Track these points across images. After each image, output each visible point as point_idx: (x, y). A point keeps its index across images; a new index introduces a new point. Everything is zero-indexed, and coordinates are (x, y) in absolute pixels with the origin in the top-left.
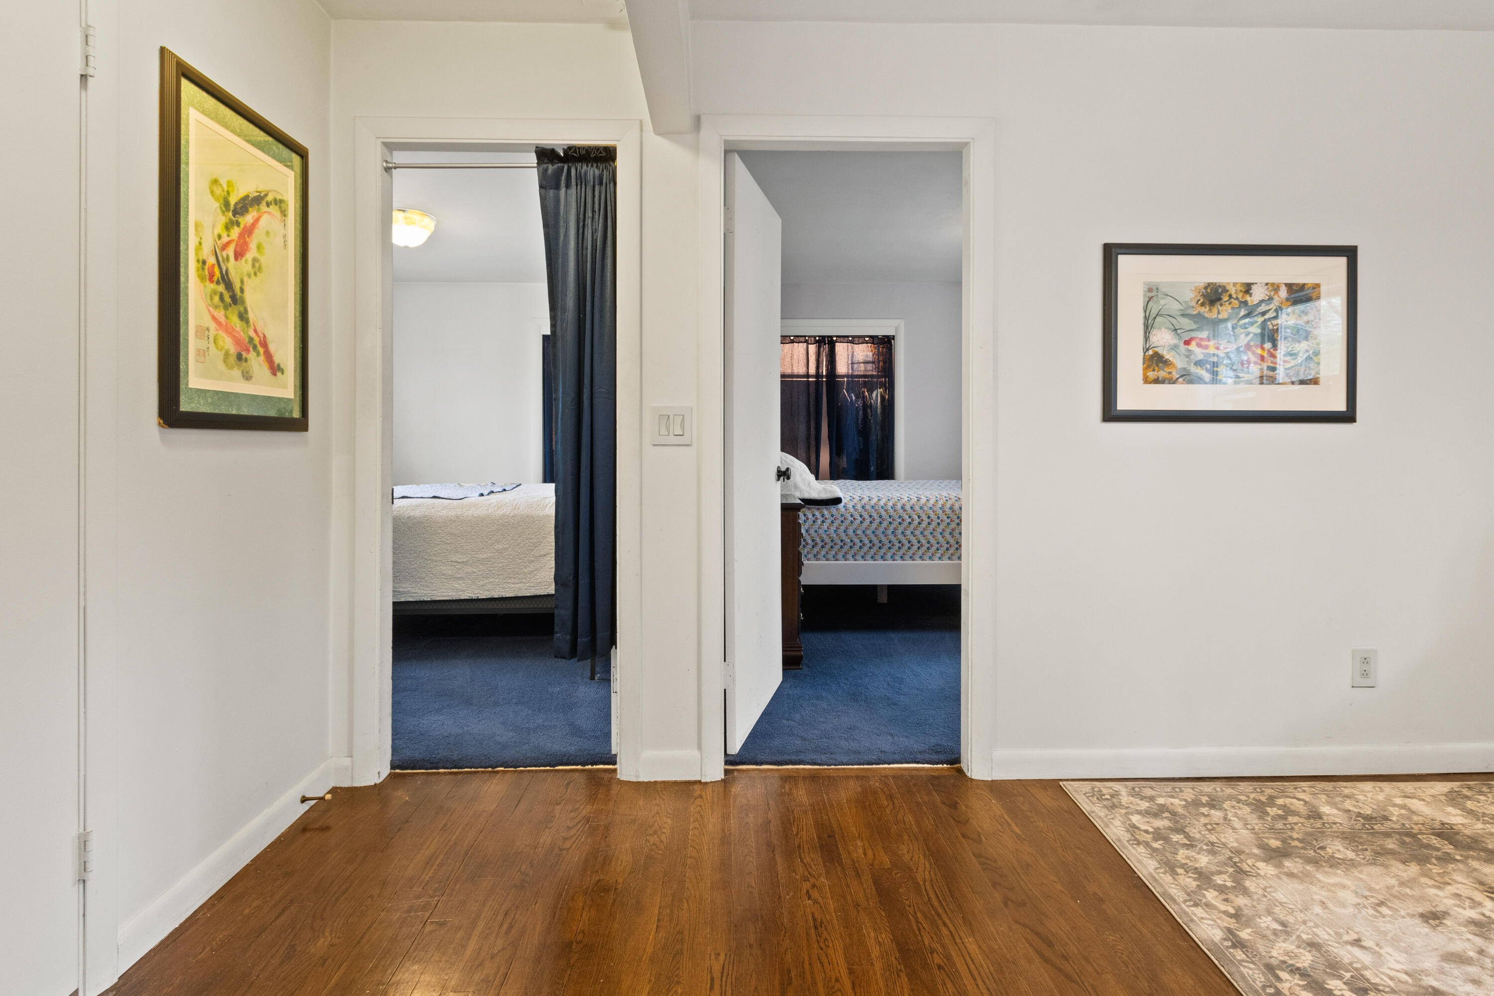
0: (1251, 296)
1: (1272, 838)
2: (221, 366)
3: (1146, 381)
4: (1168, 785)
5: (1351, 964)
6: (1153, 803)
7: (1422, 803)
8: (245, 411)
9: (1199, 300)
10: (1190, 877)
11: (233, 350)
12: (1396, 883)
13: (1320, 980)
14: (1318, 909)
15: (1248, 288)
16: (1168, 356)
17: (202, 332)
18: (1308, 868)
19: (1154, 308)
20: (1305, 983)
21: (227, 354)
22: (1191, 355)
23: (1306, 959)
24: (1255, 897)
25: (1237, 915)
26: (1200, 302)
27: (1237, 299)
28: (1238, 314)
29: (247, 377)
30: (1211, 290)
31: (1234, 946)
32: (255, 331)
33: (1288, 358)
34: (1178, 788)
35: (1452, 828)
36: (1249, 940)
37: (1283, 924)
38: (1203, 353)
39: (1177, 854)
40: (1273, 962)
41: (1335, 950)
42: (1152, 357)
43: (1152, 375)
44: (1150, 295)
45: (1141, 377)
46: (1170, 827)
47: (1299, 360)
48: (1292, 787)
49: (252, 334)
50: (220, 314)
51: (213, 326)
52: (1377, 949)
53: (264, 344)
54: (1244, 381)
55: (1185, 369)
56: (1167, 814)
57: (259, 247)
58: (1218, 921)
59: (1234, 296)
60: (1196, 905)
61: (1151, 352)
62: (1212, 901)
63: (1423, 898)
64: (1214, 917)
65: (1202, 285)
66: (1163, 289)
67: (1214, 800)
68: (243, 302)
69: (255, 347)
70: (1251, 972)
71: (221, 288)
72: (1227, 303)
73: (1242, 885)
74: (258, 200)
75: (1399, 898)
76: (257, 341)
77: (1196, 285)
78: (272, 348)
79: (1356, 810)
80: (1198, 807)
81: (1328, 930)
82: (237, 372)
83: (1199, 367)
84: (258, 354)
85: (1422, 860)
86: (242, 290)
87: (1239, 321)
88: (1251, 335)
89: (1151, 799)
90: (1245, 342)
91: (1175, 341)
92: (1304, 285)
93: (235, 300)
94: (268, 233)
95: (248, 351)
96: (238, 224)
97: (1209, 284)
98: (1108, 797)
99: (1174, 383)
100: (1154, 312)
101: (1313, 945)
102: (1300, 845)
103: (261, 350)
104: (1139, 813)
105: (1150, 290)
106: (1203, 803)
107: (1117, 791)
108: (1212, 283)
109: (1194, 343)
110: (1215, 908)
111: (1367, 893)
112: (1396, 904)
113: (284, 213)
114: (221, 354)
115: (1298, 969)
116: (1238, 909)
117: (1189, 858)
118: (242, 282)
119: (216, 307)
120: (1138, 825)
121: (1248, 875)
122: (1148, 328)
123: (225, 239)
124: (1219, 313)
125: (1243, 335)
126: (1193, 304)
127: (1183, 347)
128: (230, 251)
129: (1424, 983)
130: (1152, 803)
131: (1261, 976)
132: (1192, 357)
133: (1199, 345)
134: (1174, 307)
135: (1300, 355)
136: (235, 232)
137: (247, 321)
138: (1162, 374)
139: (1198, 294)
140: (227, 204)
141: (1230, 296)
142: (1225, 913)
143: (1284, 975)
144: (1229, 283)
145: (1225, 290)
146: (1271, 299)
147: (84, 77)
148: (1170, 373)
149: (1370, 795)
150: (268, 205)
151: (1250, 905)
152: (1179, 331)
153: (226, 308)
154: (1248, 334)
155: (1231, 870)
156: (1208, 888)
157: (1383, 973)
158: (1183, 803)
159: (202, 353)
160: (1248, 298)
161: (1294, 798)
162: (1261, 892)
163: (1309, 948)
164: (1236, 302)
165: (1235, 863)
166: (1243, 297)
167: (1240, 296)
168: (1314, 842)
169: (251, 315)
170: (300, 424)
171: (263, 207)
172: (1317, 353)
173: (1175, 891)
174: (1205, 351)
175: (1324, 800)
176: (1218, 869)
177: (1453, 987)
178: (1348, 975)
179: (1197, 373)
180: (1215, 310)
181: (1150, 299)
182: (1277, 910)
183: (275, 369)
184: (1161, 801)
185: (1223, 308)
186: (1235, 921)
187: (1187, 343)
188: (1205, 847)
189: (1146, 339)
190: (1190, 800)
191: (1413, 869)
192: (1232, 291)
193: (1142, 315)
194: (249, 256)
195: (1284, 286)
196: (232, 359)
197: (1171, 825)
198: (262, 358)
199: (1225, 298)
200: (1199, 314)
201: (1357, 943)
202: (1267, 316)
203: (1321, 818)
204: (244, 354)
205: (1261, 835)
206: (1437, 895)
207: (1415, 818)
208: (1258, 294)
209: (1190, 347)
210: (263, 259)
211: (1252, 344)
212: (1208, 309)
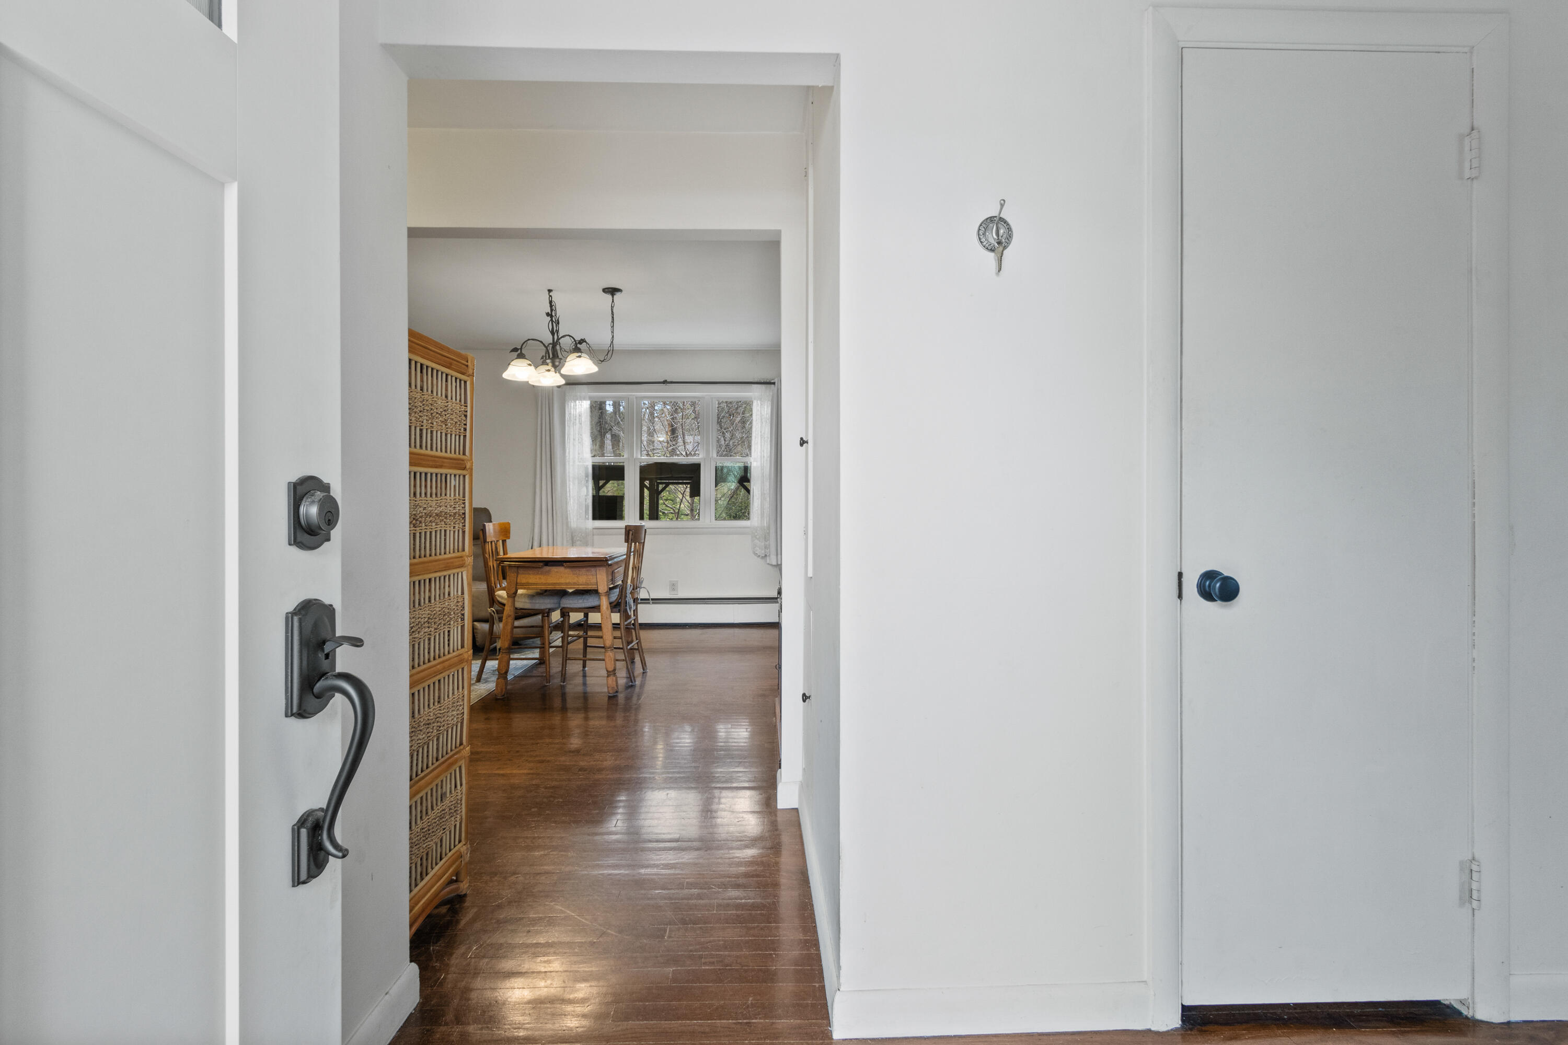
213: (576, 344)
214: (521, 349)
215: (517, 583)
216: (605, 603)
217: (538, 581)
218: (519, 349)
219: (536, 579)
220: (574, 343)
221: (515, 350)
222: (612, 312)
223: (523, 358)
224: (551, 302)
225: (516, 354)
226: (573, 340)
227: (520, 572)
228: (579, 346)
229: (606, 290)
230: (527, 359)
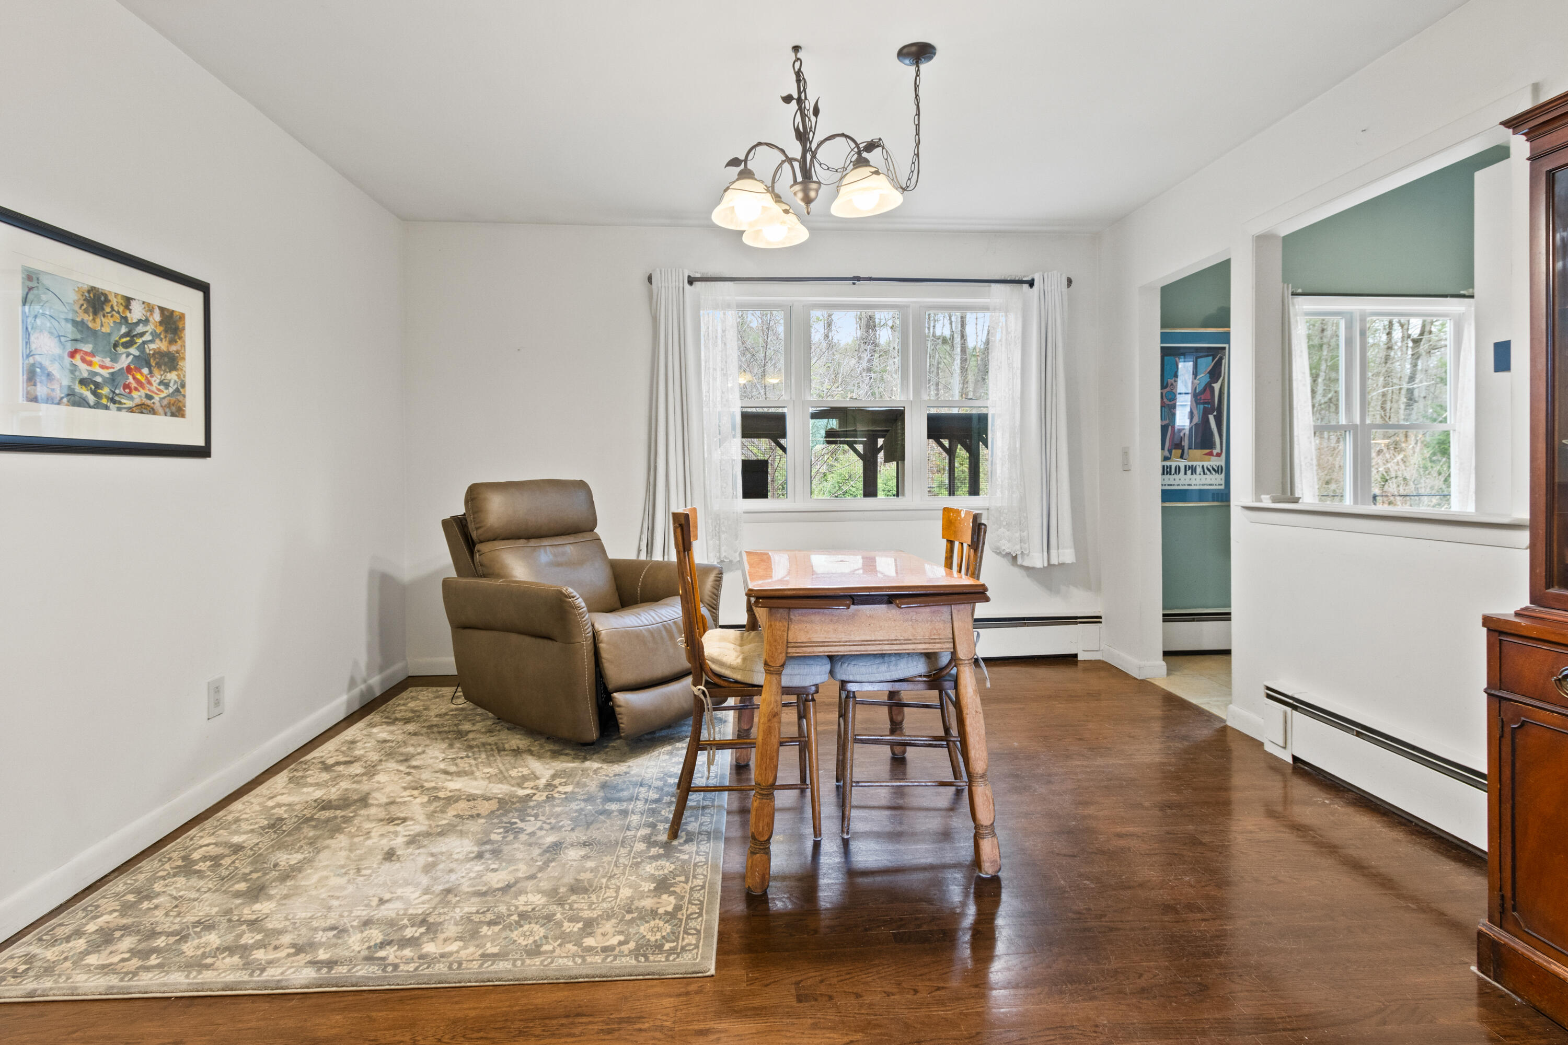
0: (130, 313)
1: (235, 883)
3: (29, 398)
4: (73, 911)
5: (398, 915)
6: (87, 935)
7: (284, 796)
9: (82, 305)
10: (223, 958)
12: (347, 852)
13: (400, 937)
14: (335, 903)
15: (127, 302)
16: (50, 368)
18: (288, 884)
19: (35, 303)
20: (396, 947)
22: (75, 371)
23: (376, 935)
24: (290, 929)
25: (299, 949)
26: (83, 308)
27: (118, 312)
28: (119, 330)
30: (94, 296)
31: (330, 969)
33: (162, 387)
34: (91, 905)
35: (324, 801)
36: (331, 956)
37: (333, 928)
38: (88, 370)
39: (184, 953)
40: (365, 953)
41: (380, 915)
42: (34, 364)
43: (34, 389)
44: (30, 285)
45: (23, 390)
46: (139, 940)
47: (170, 390)
48: (188, 840)
52: (394, 895)
54: (125, 408)
55: (68, 387)
56: (117, 934)
58: (295, 964)
59: (115, 308)
60: (263, 970)
61: (31, 360)
62: (268, 957)
63: (371, 851)
64: (288, 964)
65: (86, 288)
66: (44, 280)
67: (142, 892)
70: (364, 971)
72: (109, 315)
73: (268, 930)
75: (362, 860)
77: (80, 285)
79: (257, 826)
80: (137, 907)
81: (358, 908)
83: (84, 387)
85: (339, 830)
87: (120, 338)
88: (131, 357)
89: (78, 933)
91: (57, 351)
92: (173, 311)
97: (92, 288)
98: (24, 967)
99: (59, 402)
100: (35, 309)
101: (367, 923)
102: (259, 874)
104: (87, 953)
105: (30, 278)
106: (135, 902)
107: (26, 955)
108: (95, 288)
110: (279, 960)
111: (343, 871)
112: (365, 864)
115: (382, 943)
116: (293, 945)
117: (198, 947)
120: (107, 962)
121: (261, 920)
122: (29, 328)
124: (101, 325)
125: (124, 356)
126: (77, 307)
129: (437, 892)
130: (85, 936)
131: (372, 967)
132: (77, 373)
134: (54, 305)
135: (171, 384)
138: (44, 390)
139: (81, 297)
141: (112, 308)
142: (288, 955)
143: (381, 954)
144: (110, 292)
145: (107, 300)
146: (147, 320)
148: (51, 387)
149: (248, 811)
151: (295, 937)
152: (62, 339)
154: (128, 355)
155: (244, 927)
156: (250, 953)
157: (416, 904)
158: (116, 914)
160: (128, 314)
161: (201, 847)
162: (288, 923)
163: (368, 928)
164: (118, 315)
165: (238, 920)
166: (124, 312)
167: (121, 310)
168: (266, 866)
172: (183, 385)
173: (232, 976)
174: (89, 368)
175: (226, 834)
176: (233, 934)
177: (448, 882)
178: (405, 921)
179: (82, 394)
180: (98, 321)
181: (30, 289)
182: (315, 924)
184: (91, 927)
185: (106, 320)
186: (304, 955)
188: (198, 929)
189: (28, 343)
190: (118, 908)
191: (342, 840)
192: (114, 301)
195: (157, 308)
197: (138, 937)
199: (108, 309)
200: (82, 322)
201: (382, 901)
202: (144, 338)
203: (244, 847)
205: (223, 889)
206: (374, 843)
207: (297, 807)
208: (136, 312)
211: (132, 366)
212: (91, 318)
213: (859, 153)
214: (746, 160)
215: (788, 642)
216: (969, 679)
217: (833, 637)
218: (742, 161)
219: (828, 632)
220: (856, 150)
221: (734, 162)
222: (917, 96)
223: (749, 178)
224: (798, 74)
225: (737, 170)
226: (853, 145)
227: (792, 617)
228: (865, 155)
229: (905, 51)
230: (756, 180)
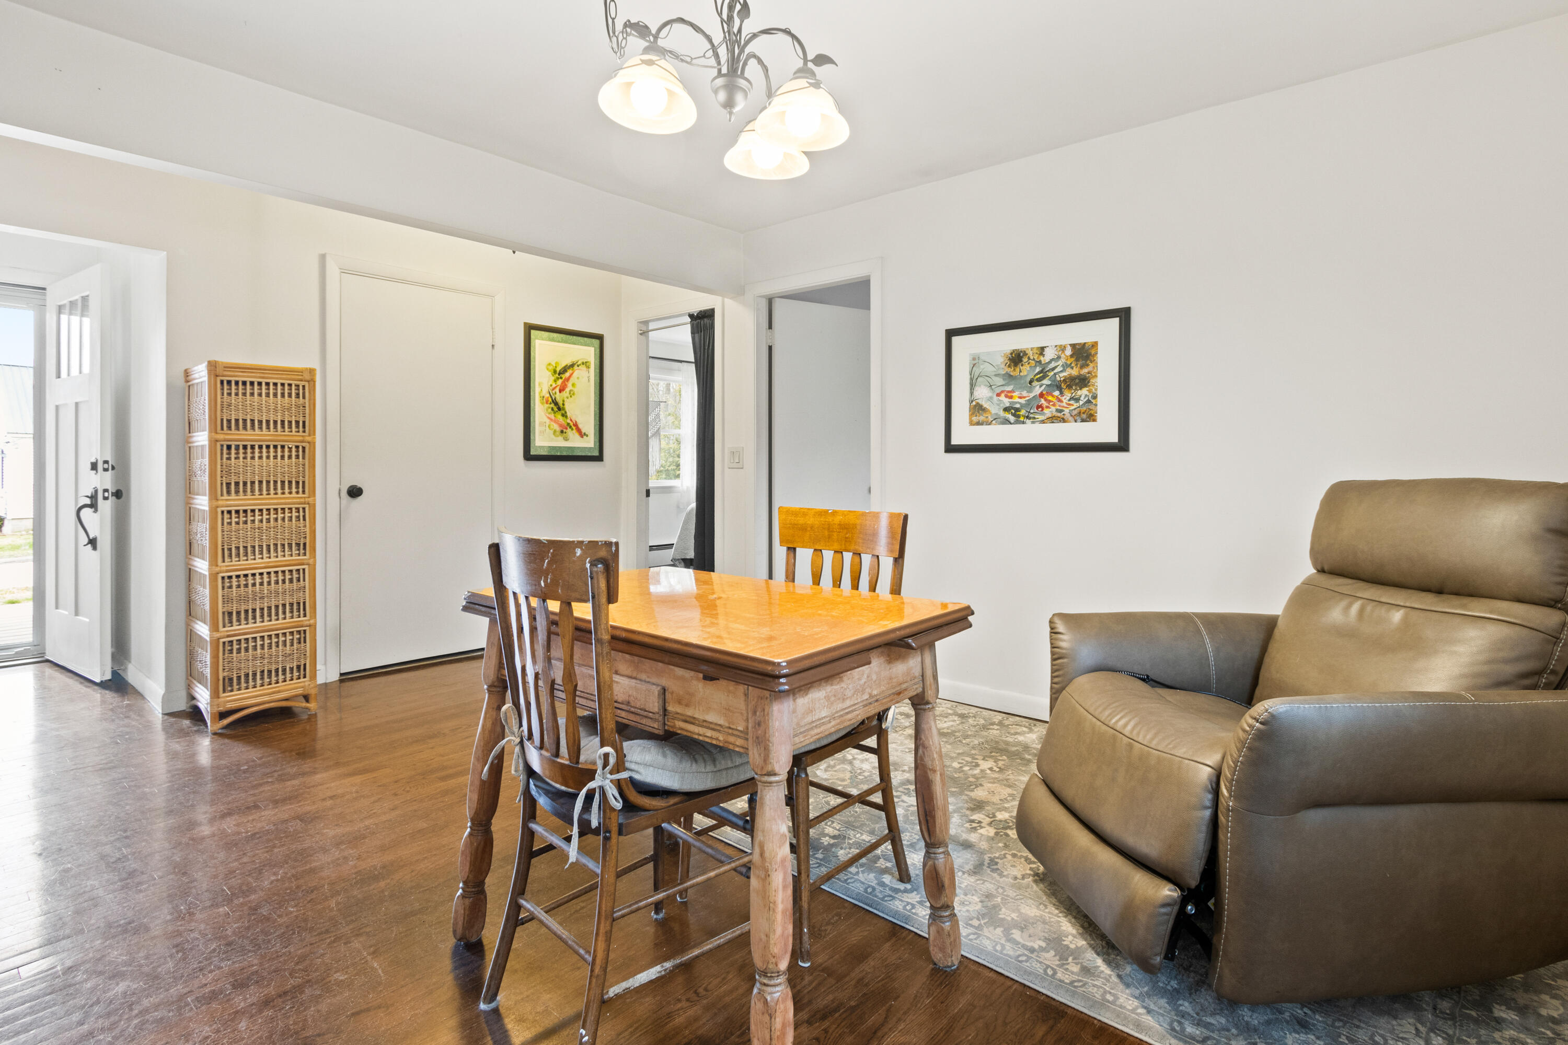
0: (1044, 357)
2: (553, 436)
3: (972, 423)
8: (565, 454)
9: (1007, 363)
11: (558, 429)
15: (1042, 349)
16: (985, 405)
17: (541, 424)
19: (977, 371)
21: (555, 431)
22: (1002, 404)
26: (1007, 365)
27: (1034, 359)
28: (1035, 371)
29: (566, 439)
30: (1015, 355)
32: (571, 420)
33: (1072, 402)
38: (1010, 402)
42: (975, 406)
43: (975, 419)
44: (974, 362)
45: (968, 421)
47: (1081, 403)
49: (569, 421)
50: (552, 416)
51: (548, 421)
53: (576, 425)
54: (1039, 421)
55: (996, 414)
57: (573, 385)
59: (1032, 358)
61: (974, 403)
65: (1009, 352)
66: (982, 358)
68: (564, 409)
69: (570, 427)
71: (553, 405)
72: (1027, 363)
74: (572, 366)
76: (571, 424)
77: (1005, 352)
78: (580, 426)
82: (561, 438)
83: (1006, 412)
84: (572, 429)
86: (563, 404)
87: (1035, 376)
88: (1044, 386)
90: (1039, 392)
91: (990, 394)
92: (1085, 343)
93: (559, 409)
94: (578, 378)
95: (567, 429)
96: (561, 378)
97: (1014, 351)
99: (990, 424)
100: (976, 375)
103: (574, 428)
105: (974, 359)
108: (1016, 350)
109: (1003, 395)
113: (588, 367)
114: (552, 432)
118: (563, 401)
119: (550, 413)
122: (972, 386)
123: (554, 385)
124: (1020, 371)
125: (1038, 387)
126: (1003, 366)
127: (995, 398)
128: (557, 390)
133: (1006, 396)
134: (989, 369)
135: (1082, 398)
136: (560, 382)
137: (566, 417)
138: (982, 418)
139: (1006, 359)
140: (555, 372)
141: (1029, 358)
144: (1028, 349)
145: (1025, 354)
146: (1059, 358)
147: (493, 346)
148: (987, 417)
150: (578, 366)
152: (993, 387)
153: (555, 413)
154: (1041, 385)
159: (542, 432)
160: (1042, 358)
164: (1034, 362)
166: (1038, 358)
167: (1036, 358)
169: (568, 414)
170: (599, 458)
171: (576, 367)
172: (1095, 397)
174: (1010, 400)
179: (1005, 417)
180: (1018, 370)
181: (974, 365)
183: (582, 435)
185: (1024, 367)
187: (998, 395)
189: (972, 393)
192: (1030, 353)
193: (969, 377)
194: (567, 390)
195: (1070, 346)
196: (558, 433)
198: (575, 431)
199: (1025, 360)
200: (1007, 373)
202: (1056, 371)
204: (565, 430)
208: (1049, 354)
209: (1000, 398)
210: (575, 390)
211: (1044, 393)
212: (1013, 369)
